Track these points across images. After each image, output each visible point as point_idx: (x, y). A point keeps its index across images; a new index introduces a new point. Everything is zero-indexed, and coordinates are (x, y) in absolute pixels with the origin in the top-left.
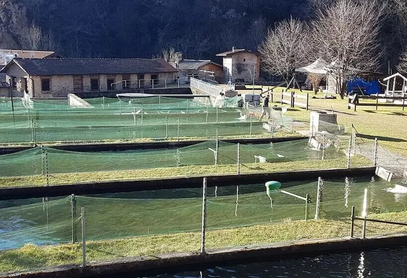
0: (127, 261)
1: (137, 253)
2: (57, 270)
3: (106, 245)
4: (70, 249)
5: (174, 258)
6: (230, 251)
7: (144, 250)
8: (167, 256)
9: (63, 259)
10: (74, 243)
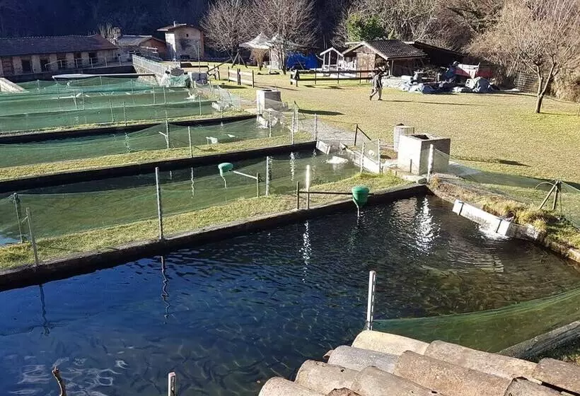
0: (83, 255)
1: (93, 246)
2: (9, 272)
3: (58, 241)
4: (20, 249)
5: (133, 248)
6: (189, 234)
7: (101, 243)
8: (125, 247)
9: (13, 259)
10: (23, 242)
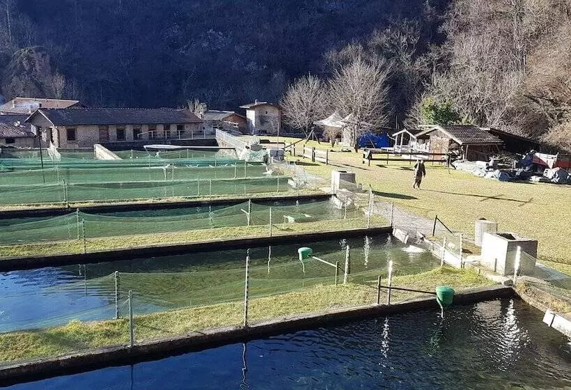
0: (174, 338)
1: (181, 327)
2: (106, 351)
3: (150, 319)
4: (114, 324)
5: (219, 333)
6: (271, 323)
7: (189, 324)
8: (212, 332)
9: (109, 336)
10: (118, 318)
